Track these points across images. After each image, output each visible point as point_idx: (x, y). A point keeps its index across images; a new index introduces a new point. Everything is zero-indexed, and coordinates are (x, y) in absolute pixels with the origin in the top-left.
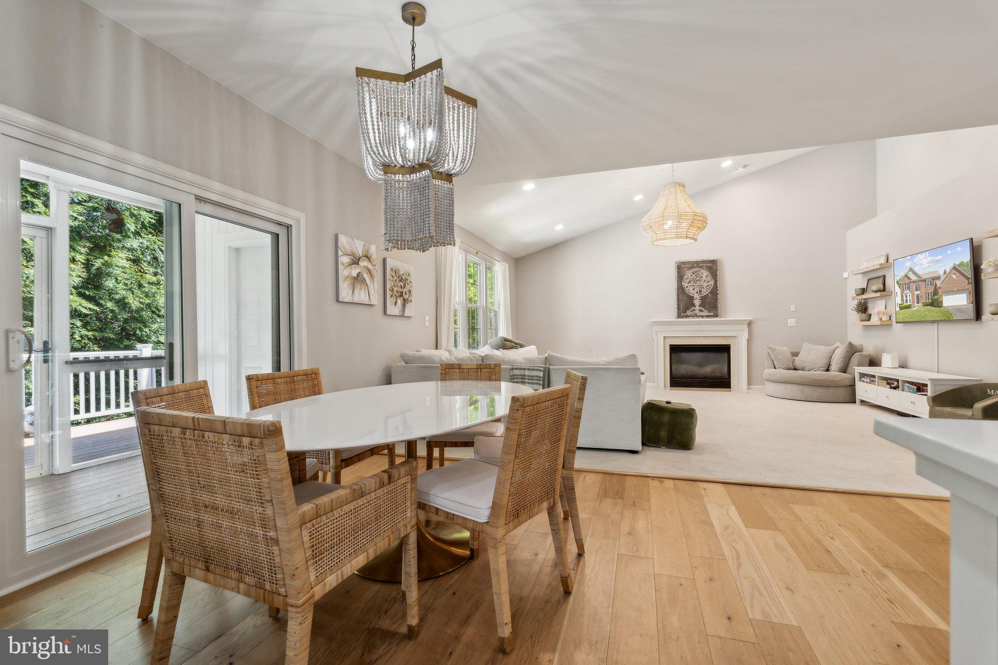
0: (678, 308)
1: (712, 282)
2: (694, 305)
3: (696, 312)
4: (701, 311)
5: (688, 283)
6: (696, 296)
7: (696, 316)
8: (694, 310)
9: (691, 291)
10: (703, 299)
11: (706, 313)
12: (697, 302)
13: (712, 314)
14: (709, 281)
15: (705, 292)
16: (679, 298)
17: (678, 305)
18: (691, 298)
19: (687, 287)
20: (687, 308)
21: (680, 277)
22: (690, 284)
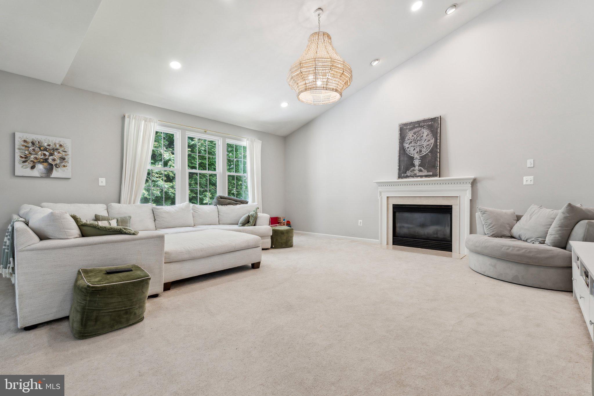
0: (399, 169)
1: (433, 141)
2: (414, 165)
3: (415, 172)
4: (420, 171)
5: (409, 144)
6: (416, 156)
7: (415, 176)
8: (414, 170)
9: (413, 151)
10: (423, 158)
11: (425, 173)
12: (417, 162)
13: (431, 173)
14: (429, 140)
15: (425, 152)
16: (401, 159)
17: (400, 166)
18: (412, 159)
19: (408, 148)
20: (407, 169)
21: (402, 138)
22: (411, 145)
